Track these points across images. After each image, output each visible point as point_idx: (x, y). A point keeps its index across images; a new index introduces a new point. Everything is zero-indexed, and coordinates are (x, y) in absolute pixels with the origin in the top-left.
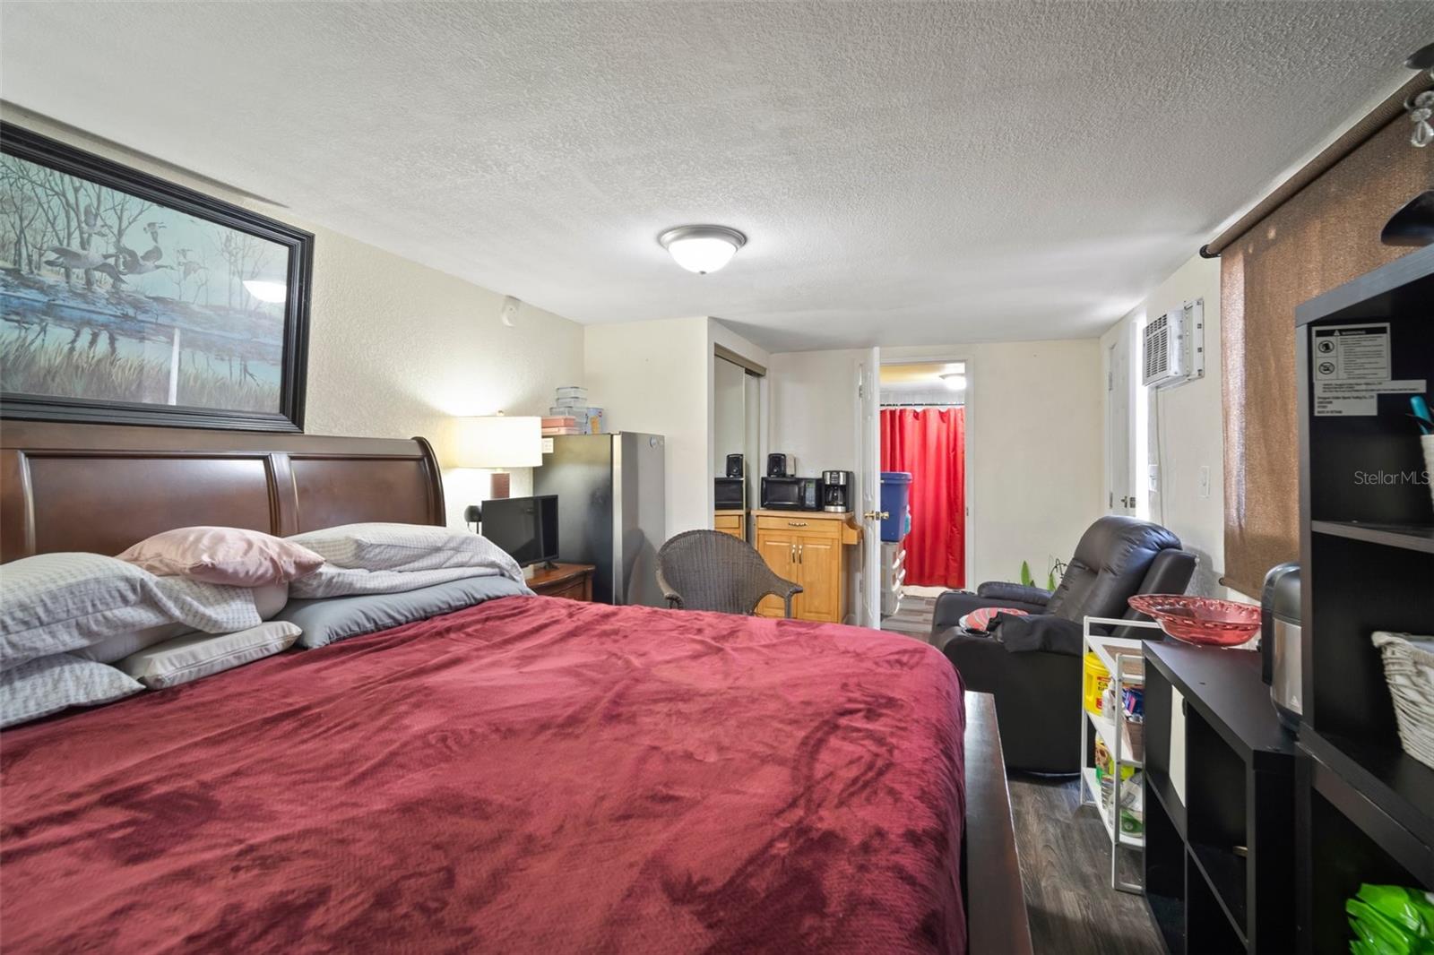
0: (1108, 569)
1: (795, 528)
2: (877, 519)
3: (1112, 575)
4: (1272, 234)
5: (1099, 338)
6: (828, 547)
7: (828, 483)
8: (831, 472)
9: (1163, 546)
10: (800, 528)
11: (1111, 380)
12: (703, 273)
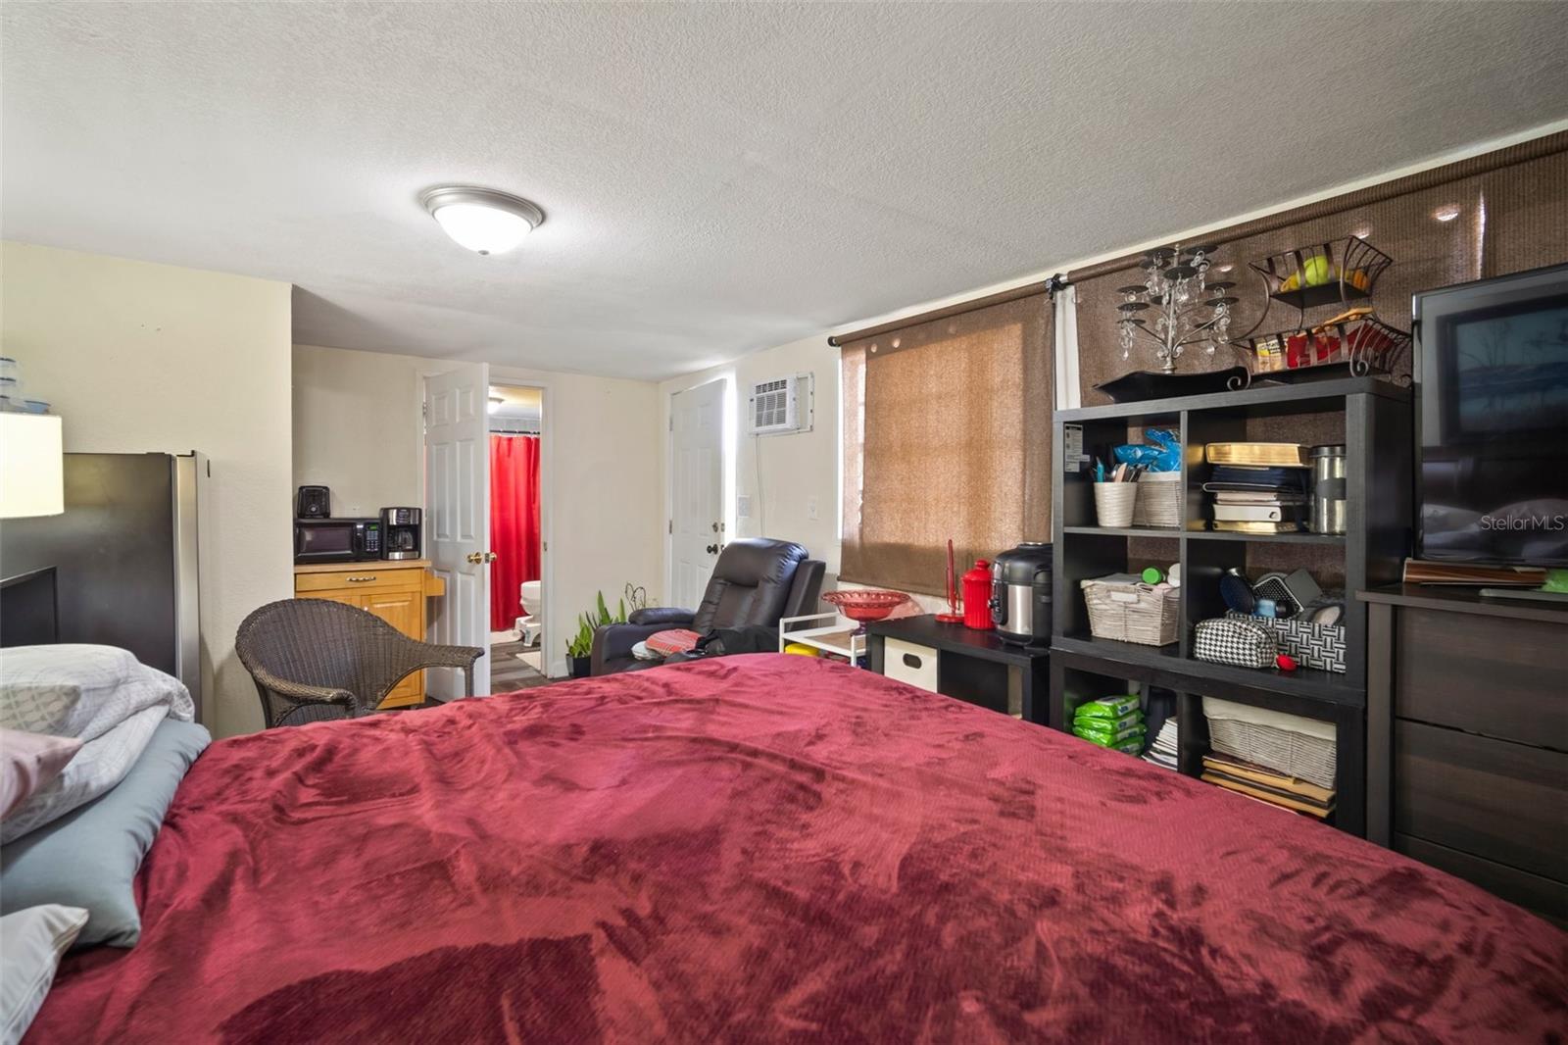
0: (769, 580)
1: (358, 585)
2: (487, 561)
3: (773, 585)
4: (896, 344)
5: (658, 383)
6: (407, 603)
7: (395, 523)
8: (399, 510)
9: (803, 558)
10: (366, 584)
11: (671, 423)
12: (485, 253)
